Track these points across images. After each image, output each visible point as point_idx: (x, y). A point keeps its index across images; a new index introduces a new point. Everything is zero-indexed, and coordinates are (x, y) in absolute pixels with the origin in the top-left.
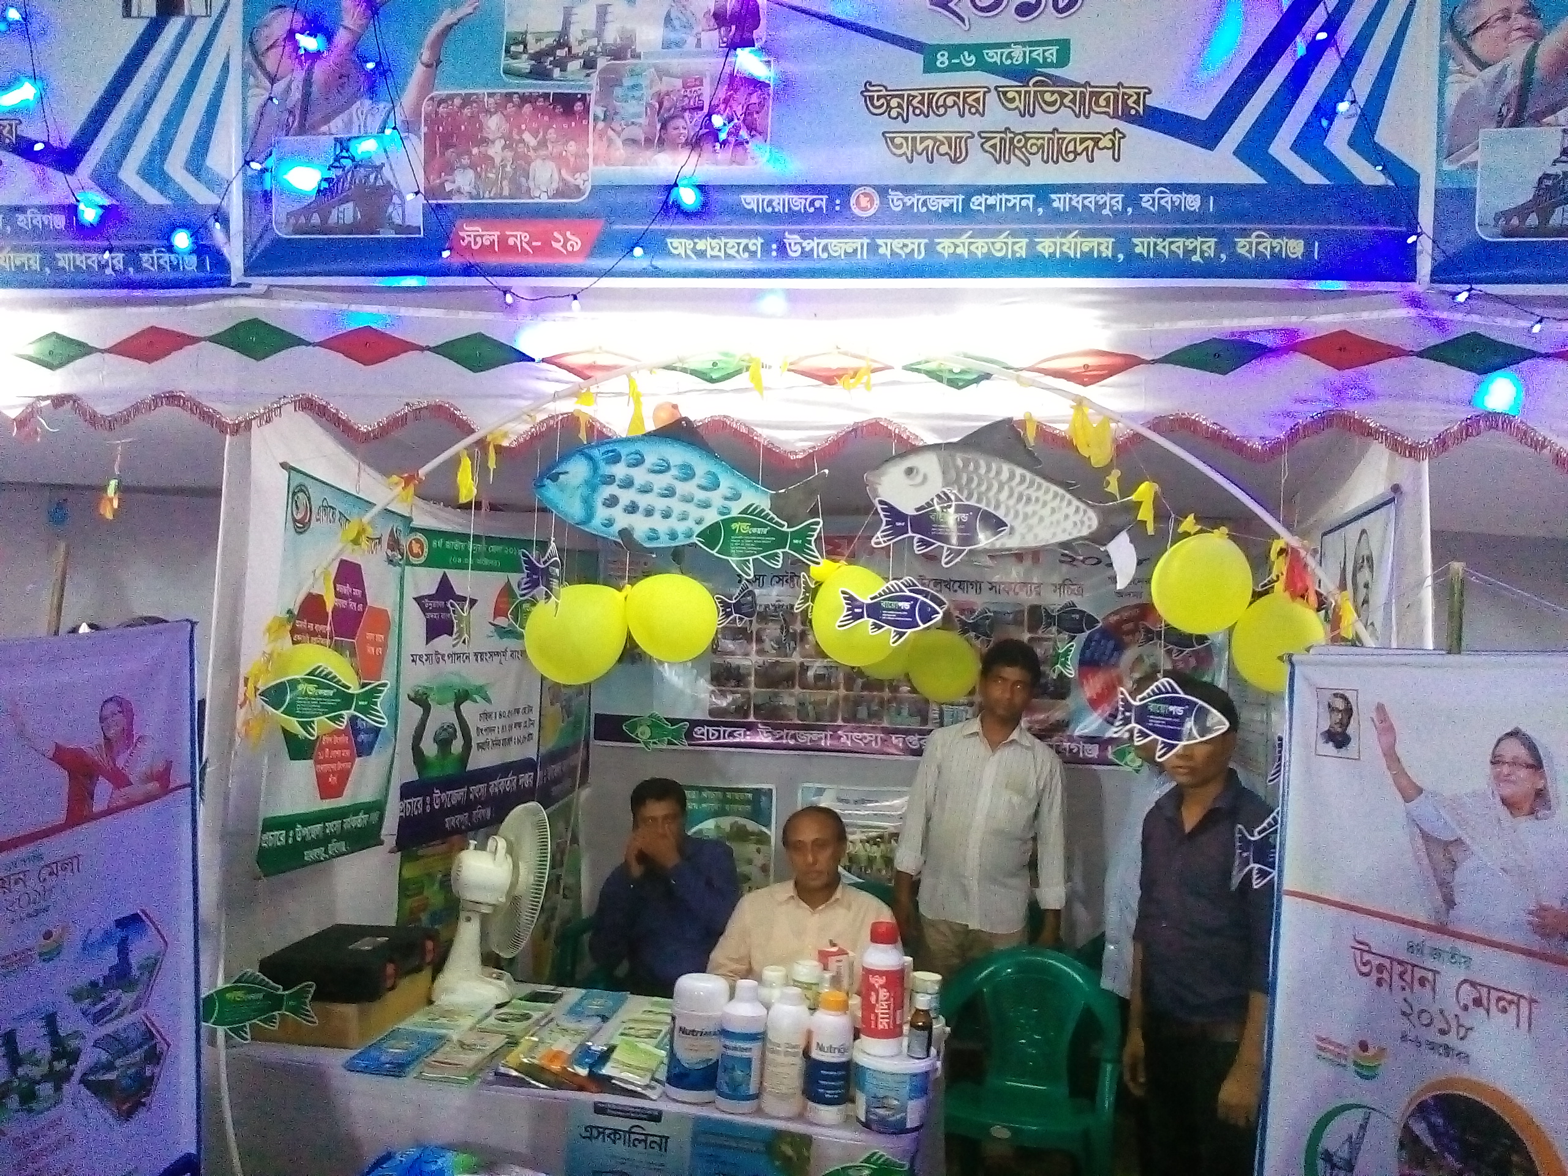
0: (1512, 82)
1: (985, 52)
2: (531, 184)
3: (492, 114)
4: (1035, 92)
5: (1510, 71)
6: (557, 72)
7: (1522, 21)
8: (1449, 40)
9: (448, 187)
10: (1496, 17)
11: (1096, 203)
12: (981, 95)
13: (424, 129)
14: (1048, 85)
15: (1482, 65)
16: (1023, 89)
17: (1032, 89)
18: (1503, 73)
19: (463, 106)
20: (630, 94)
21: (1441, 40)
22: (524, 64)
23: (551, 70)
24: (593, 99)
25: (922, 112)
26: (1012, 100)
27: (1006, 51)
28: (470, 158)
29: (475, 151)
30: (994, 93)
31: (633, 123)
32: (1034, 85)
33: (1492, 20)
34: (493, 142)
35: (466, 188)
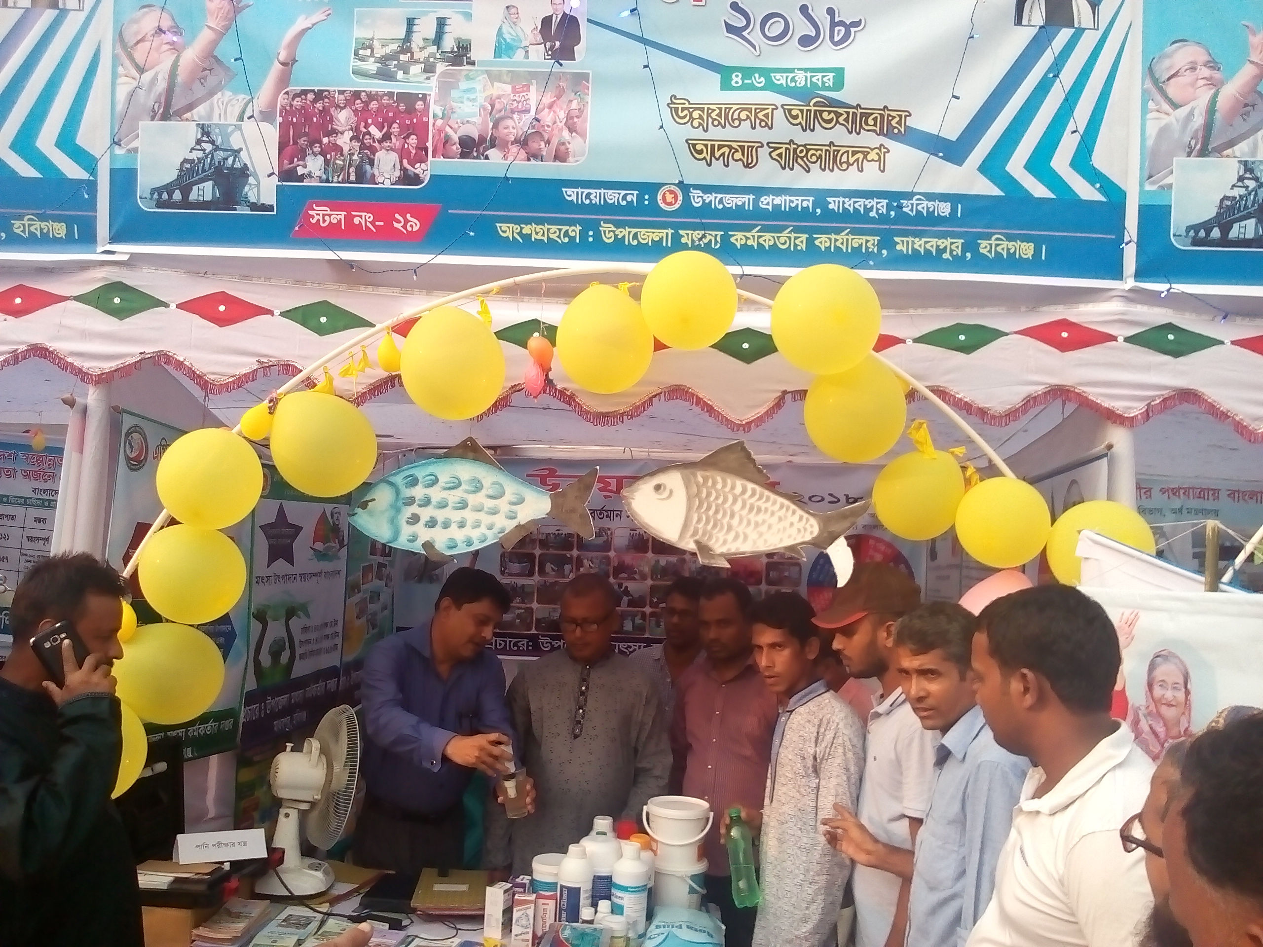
0: (1199, 121)
1: (772, 75)
2: (376, 172)
3: (342, 108)
4: (815, 111)
5: (1196, 113)
6: (400, 75)
7: (1206, 72)
8: (1149, 84)
9: (300, 171)
10: (1186, 67)
11: (865, 206)
12: (770, 111)
13: (279, 120)
14: (826, 106)
15: (1175, 106)
16: (805, 108)
17: (813, 109)
18: (1191, 114)
19: (315, 101)
20: (466, 96)
21: (1143, 84)
22: (371, 66)
23: (396, 72)
24: (432, 99)
25: (720, 123)
26: (796, 117)
27: (791, 75)
28: (321, 147)
29: (325, 140)
30: (780, 110)
31: (468, 121)
32: (814, 105)
33: (1183, 70)
34: (342, 133)
35: (317, 173)
